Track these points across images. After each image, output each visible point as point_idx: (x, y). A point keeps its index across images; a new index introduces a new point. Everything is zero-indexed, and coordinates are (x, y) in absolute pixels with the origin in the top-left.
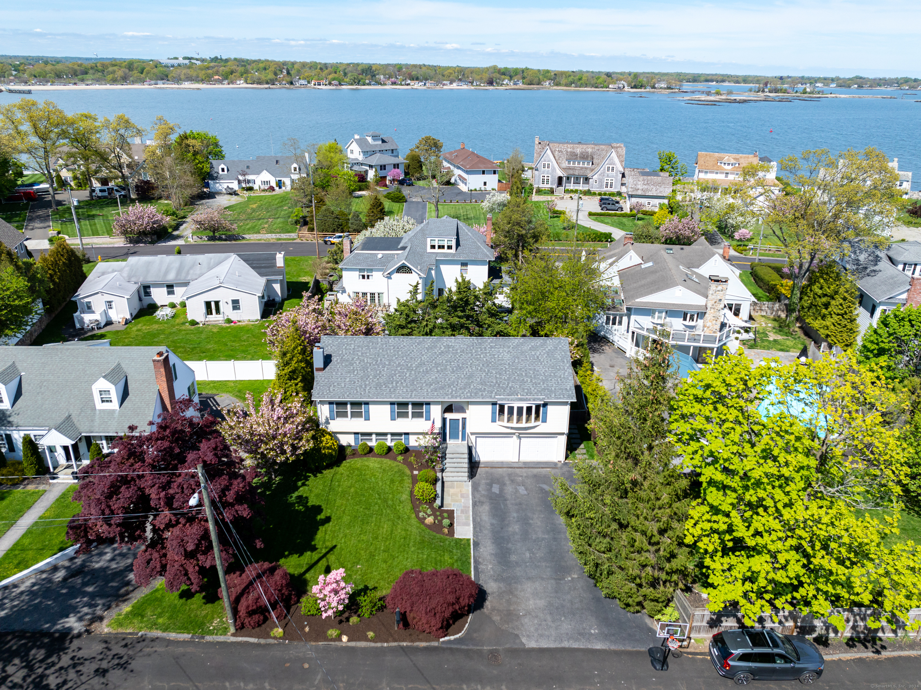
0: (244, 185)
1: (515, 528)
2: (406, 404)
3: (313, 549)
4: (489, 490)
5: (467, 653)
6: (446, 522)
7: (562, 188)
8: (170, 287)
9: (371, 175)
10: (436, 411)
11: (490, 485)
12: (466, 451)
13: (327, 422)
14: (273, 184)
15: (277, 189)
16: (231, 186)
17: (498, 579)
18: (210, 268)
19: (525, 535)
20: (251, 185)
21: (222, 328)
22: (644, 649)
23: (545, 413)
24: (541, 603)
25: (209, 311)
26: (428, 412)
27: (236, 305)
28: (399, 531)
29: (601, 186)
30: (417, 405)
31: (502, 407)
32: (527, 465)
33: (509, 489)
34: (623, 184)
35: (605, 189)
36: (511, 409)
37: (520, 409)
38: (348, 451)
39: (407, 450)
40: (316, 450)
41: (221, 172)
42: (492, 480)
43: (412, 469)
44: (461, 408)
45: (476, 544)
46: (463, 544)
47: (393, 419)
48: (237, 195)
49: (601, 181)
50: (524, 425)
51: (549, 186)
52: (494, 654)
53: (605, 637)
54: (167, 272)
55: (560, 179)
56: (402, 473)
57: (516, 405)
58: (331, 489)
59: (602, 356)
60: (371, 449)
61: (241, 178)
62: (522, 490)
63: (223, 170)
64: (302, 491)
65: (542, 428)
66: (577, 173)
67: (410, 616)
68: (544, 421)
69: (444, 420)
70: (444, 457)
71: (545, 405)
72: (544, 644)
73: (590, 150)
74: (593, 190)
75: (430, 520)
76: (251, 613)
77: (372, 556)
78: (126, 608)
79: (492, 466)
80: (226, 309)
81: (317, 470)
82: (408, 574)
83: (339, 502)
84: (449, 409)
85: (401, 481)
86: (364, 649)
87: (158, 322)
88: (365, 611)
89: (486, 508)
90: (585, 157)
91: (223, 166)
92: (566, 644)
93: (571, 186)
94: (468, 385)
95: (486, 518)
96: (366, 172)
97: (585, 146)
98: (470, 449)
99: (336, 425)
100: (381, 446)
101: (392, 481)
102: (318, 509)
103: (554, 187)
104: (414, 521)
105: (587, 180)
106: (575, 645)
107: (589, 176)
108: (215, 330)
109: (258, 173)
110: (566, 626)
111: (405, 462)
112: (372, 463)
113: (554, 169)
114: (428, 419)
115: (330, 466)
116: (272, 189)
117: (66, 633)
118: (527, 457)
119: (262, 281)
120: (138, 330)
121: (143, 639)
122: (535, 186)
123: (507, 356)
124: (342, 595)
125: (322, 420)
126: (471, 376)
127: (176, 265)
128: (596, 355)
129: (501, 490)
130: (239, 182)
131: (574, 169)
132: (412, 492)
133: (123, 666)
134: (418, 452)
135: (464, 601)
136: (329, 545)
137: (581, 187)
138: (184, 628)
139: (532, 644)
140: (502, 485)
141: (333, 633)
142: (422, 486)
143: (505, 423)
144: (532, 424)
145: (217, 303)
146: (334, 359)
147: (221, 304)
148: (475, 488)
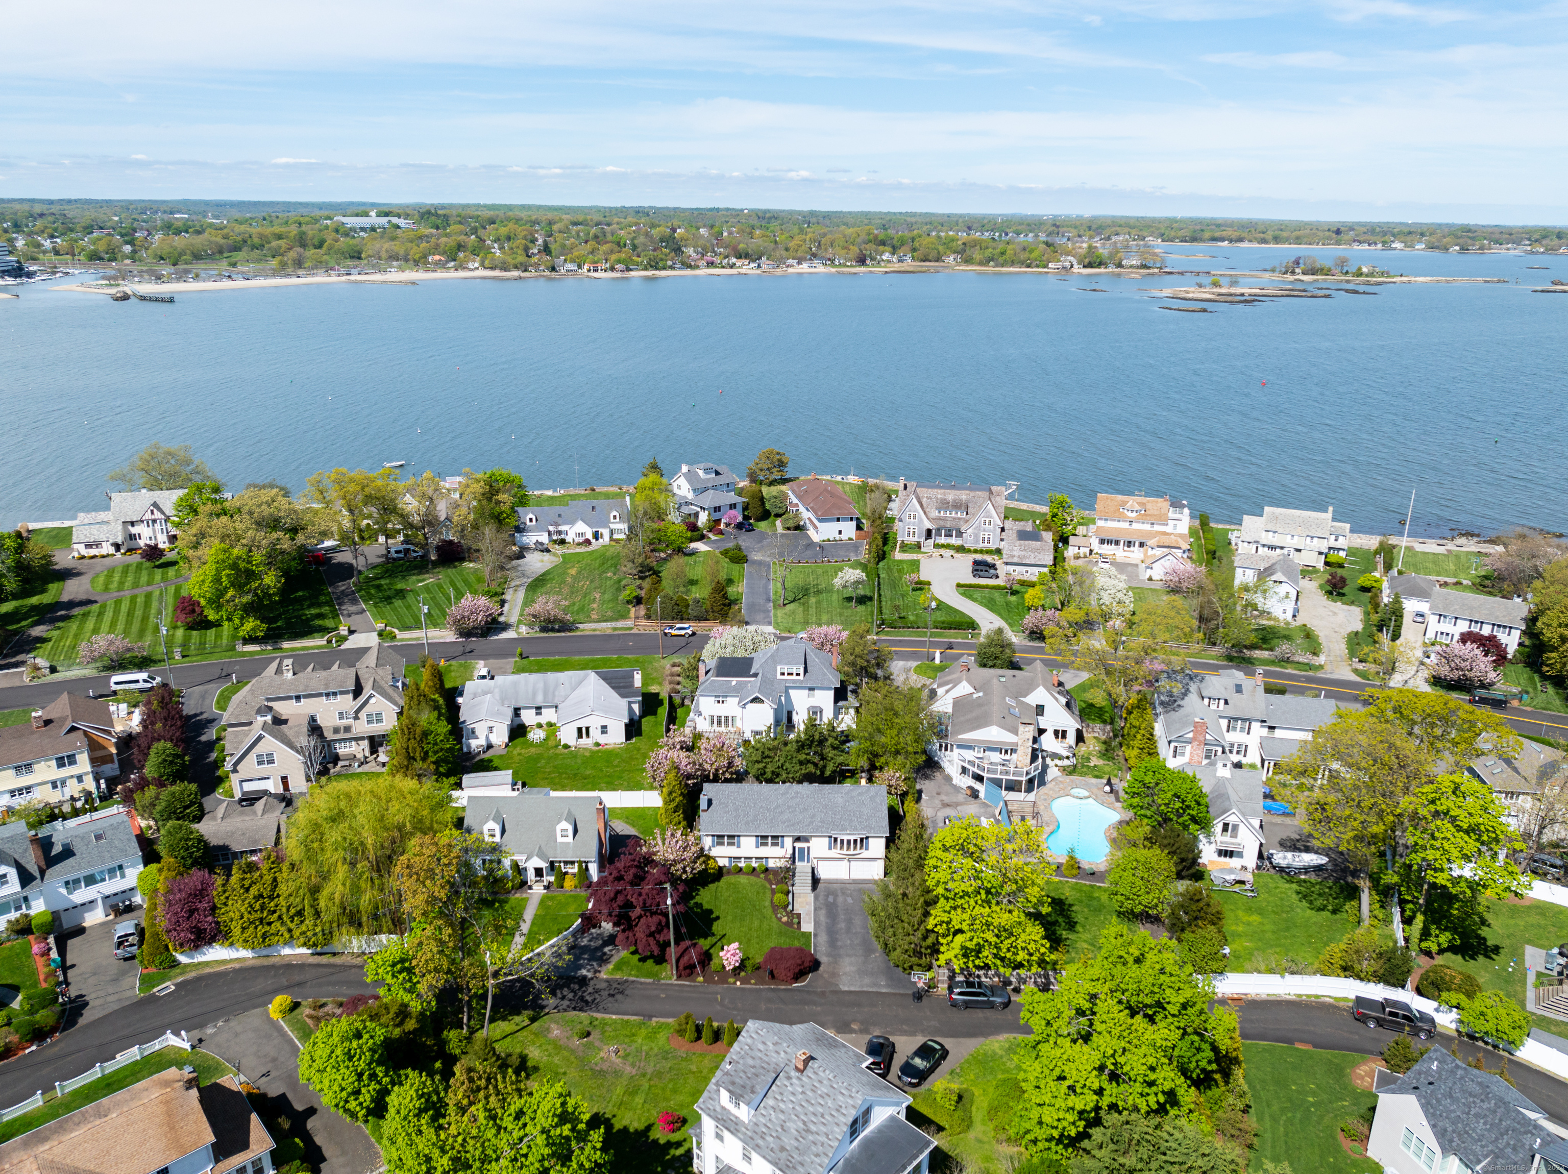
0: (555, 538)
1: (842, 925)
2: (767, 837)
3: (713, 935)
4: (826, 900)
5: (808, 992)
6: (796, 920)
7: (931, 541)
8: (538, 709)
9: (703, 519)
10: (788, 842)
11: (827, 896)
12: (810, 871)
13: (710, 849)
14: (589, 536)
15: (593, 541)
16: (540, 539)
17: (829, 955)
18: (574, 689)
19: (848, 930)
20: (563, 536)
21: (591, 751)
22: (910, 992)
23: (867, 844)
24: (853, 969)
25: (580, 735)
26: (783, 843)
27: (604, 729)
28: (765, 926)
29: (977, 542)
30: (775, 837)
31: (836, 840)
32: (856, 882)
33: (840, 899)
34: (1002, 540)
35: (981, 545)
36: (842, 841)
37: (849, 841)
38: (725, 870)
39: (767, 870)
40: (705, 870)
41: (528, 523)
42: (829, 893)
43: (771, 884)
44: (806, 839)
45: (815, 935)
46: (807, 935)
47: (757, 847)
48: (548, 551)
49: (976, 536)
50: (852, 852)
51: (916, 539)
52: (823, 993)
53: (888, 986)
54: (534, 694)
55: (929, 532)
56: (765, 887)
57: (846, 838)
58: (716, 897)
59: (932, 783)
60: (741, 869)
61: (551, 528)
62: (850, 900)
63: (531, 520)
64: (698, 899)
65: (865, 854)
66: (948, 525)
67: (775, 972)
68: (867, 849)
69: (794, 848)
70: (794, 875)
71: (867, 838)
72: (852, 989)
73: (964, 497)
74: (967, 546)
75: (785, 919)
76: (685, 968)
77: (749, 940)
78: (611, 966)
79: (830, 882)
80: (596, 734)
81: (705, 884)
82: (772, 949)
83: (723, 907)
84: (798, 839)
85: (764, 893)
86: (750, 989)
87: (532, 744)
88: (749, 969)
89: (823, 912)
90: (957, 506)
91: (531, 516)
92: (865, 989)
93: (942, 540)
94: (811, 823)
95: (823, 919)
96: (696, 515)
97: (958, 492)
98: (813, 869)
99: (716, 851)
100: (748, 867)
101: (758, 893)
102: (711, 912)
103: (922, 540)
104: (774, 919)
105: (960, 534)
106: (871, 990)
107: (963, 530)
108: (587, 754)
109: (572, 523)
110: (867, 980)
111: (766, 879)
112: (743, 879)
113: (921, 521)
114: (782, 847)
115: (713, 882)
116: (588, 542)
117: (585, 977)
118: (855, 876)
119: (624, 702)
120: (519, 754)
121: (626, 981)
122: (899, 539)
123: (840, 801)
124: (737, 958)
125: (706, 848)
126: (813, 816)
127: (541, 685)
128: (927, 782)
129: (835, 900)
130: (550, 534)
131: (945, 519)
132: (772, 901)
133: (622, 993)
134: (776, 872)
135: (807, 964)
136: (722, 933)
137: (953, 541)
138: (648, 977)
139: (846, 989)
140: (836, 896)
141: (731, 980)
142: (778, 897)
143: (838, 851)
144: (858, 851)
145: (587, 729)
146: (714, 802)
147: (591, 730)
148: (816, 898)
